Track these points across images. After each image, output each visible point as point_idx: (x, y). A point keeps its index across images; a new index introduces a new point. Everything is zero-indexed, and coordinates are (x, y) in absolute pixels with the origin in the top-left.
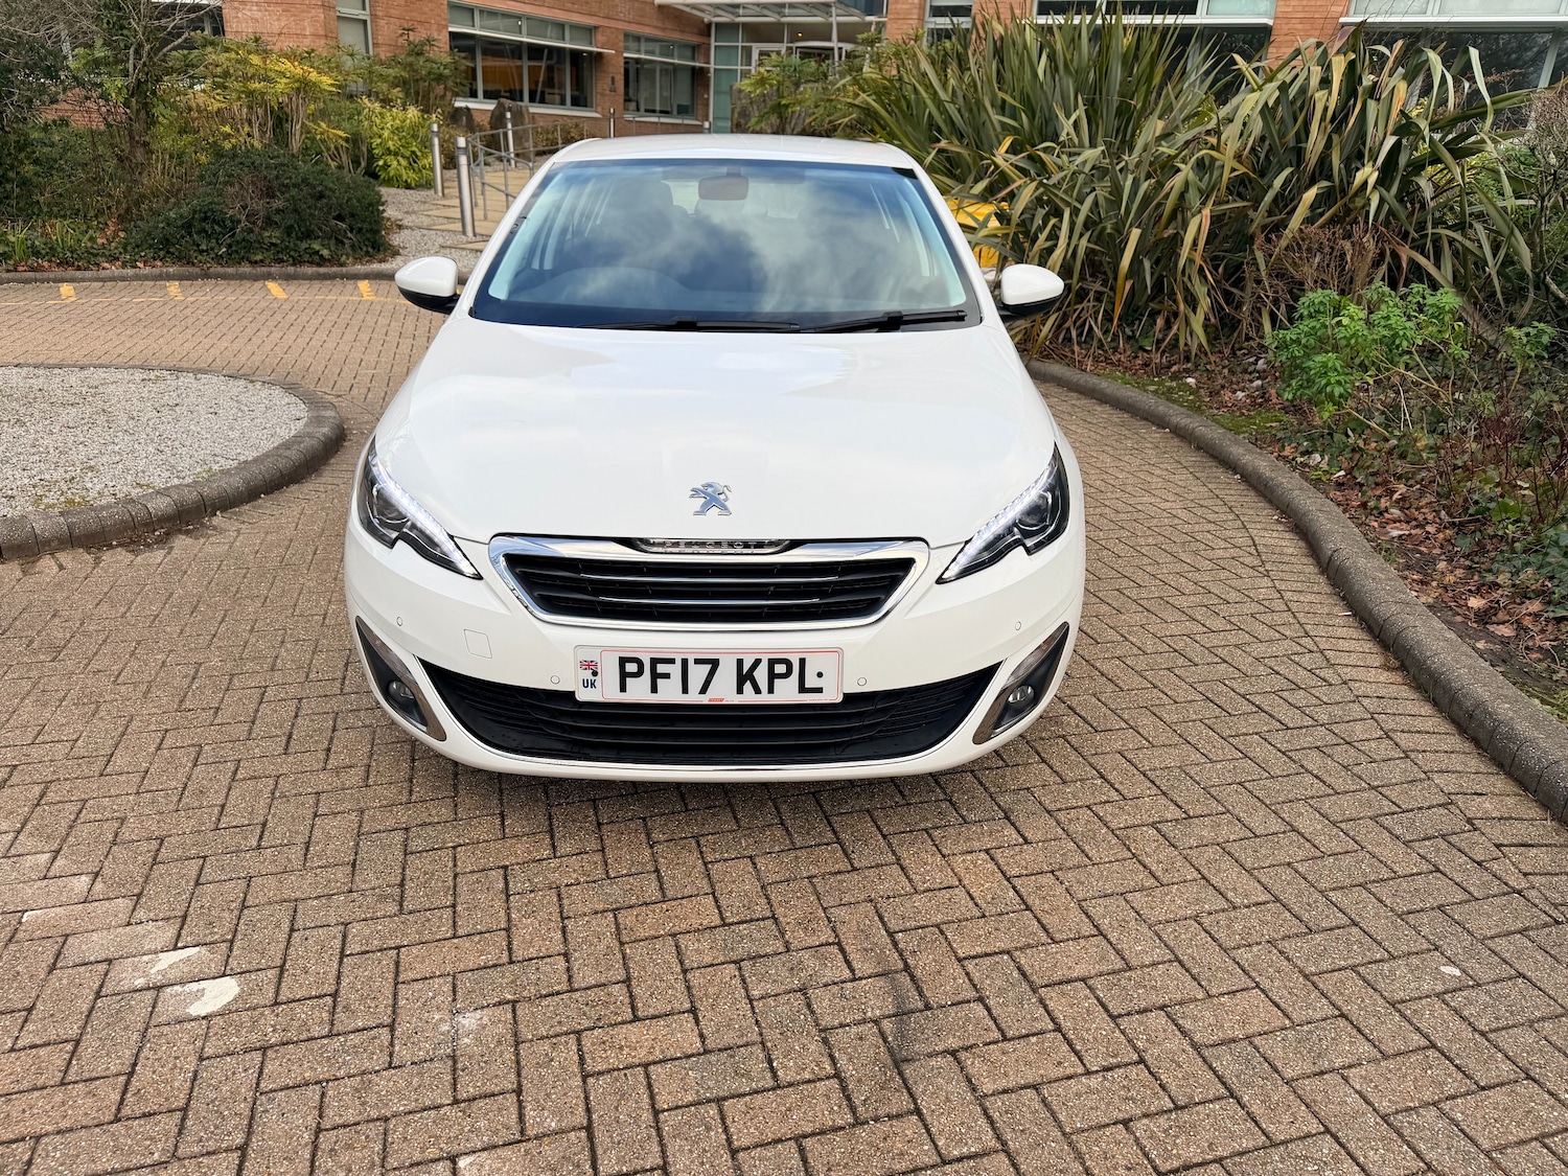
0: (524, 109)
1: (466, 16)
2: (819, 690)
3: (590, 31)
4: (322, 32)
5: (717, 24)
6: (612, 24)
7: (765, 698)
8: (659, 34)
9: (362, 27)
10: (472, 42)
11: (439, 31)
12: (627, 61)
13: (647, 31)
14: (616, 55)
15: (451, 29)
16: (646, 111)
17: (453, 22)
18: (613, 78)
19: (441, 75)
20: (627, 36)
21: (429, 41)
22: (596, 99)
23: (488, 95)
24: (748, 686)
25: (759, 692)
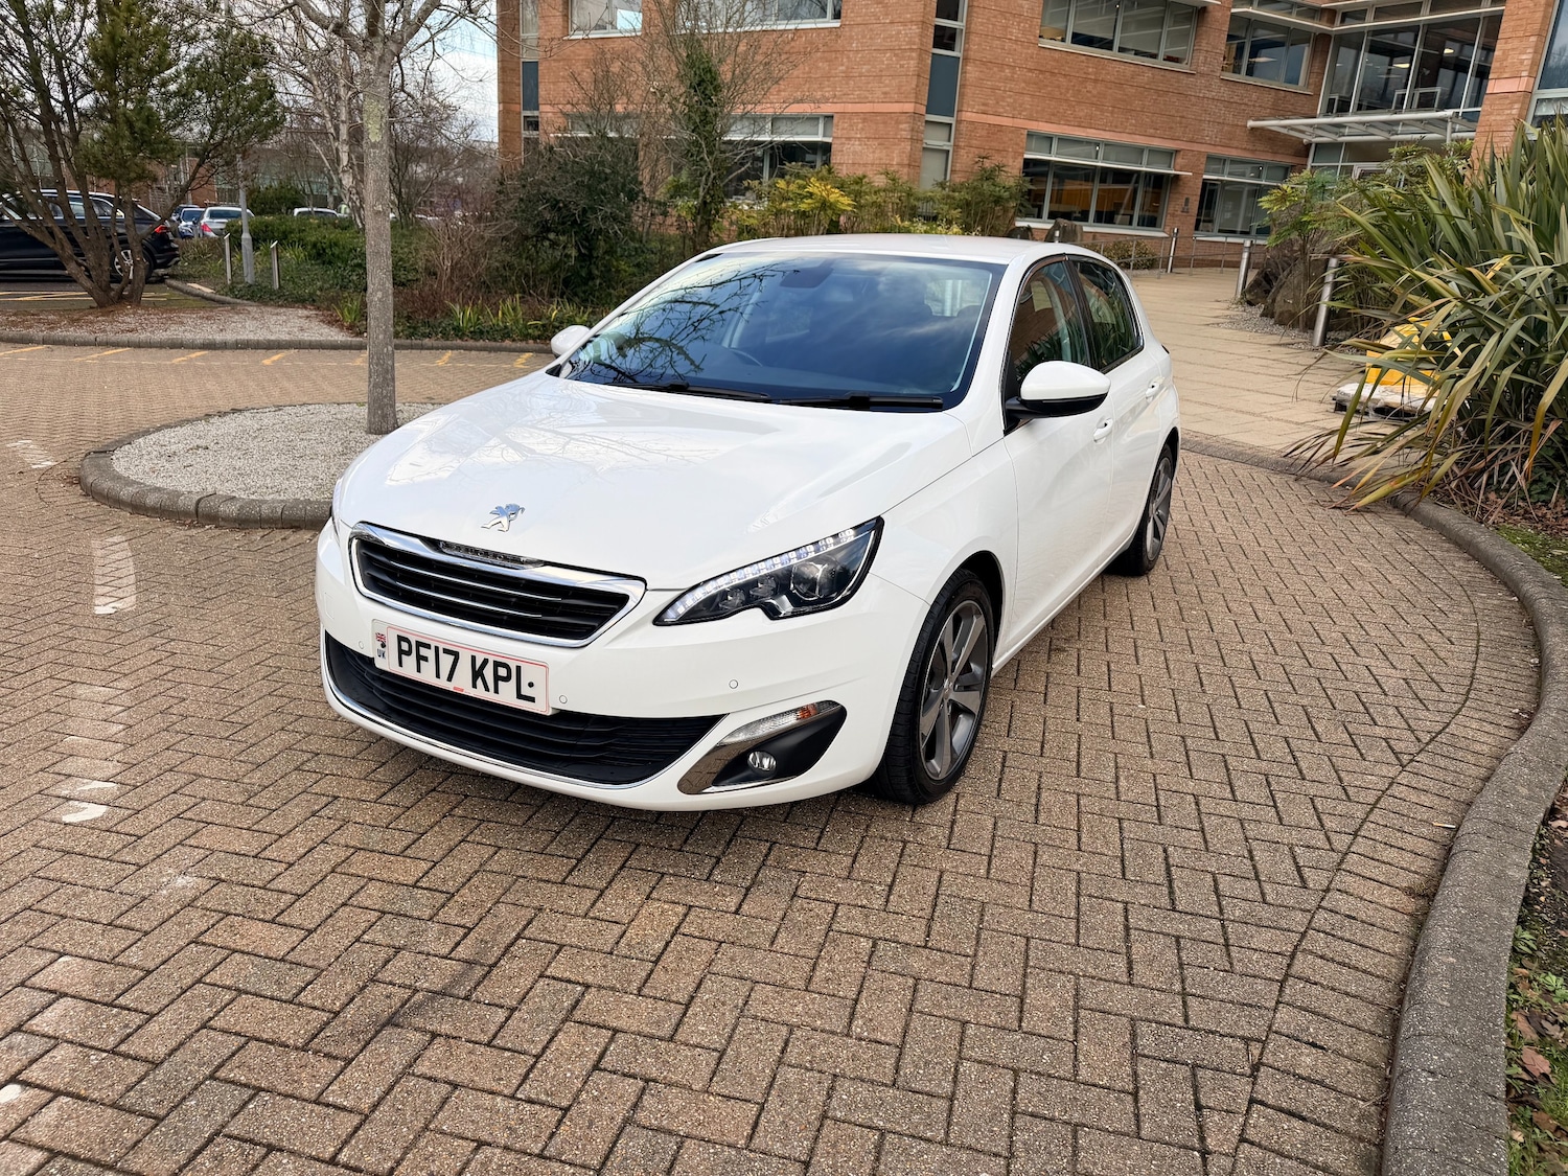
0: (1078, 229)
1: (1046, 144)
2: (532, 700)
3: (1170, 155)
4: (906, 162)
5: (1317, 144)
6: (1196, 147)
7: (490, 697)
8: (1247, 156)
9: (944, 156)
10: (1045, 169)
11: (1015, 158)
12: (1205, 183)
13: (1234, 153)
14: (1192, 175)
15: (1026, 156)
16: (1220, 231)
17: (1029, 150)
18: (1187, 199)
19: (1000, 197)
20: (1211, 158)
21: (999, 168)
22: (1166, 219)
23: (1052, 215)
24: (479, 682)
25: (487, 689)
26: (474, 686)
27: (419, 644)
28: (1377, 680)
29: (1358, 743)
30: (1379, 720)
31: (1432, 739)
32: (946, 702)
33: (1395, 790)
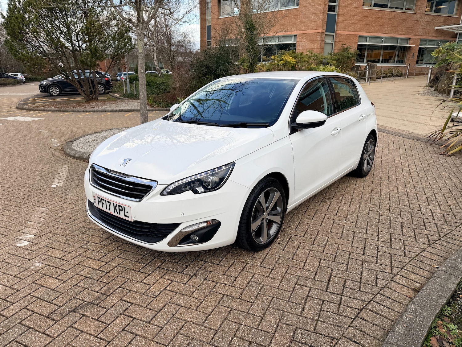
0: (375, 65)
1: (364, 39)
2: (128, 217)
3: (408, 40)
4: (319, 47)
5: (460, 33)
6: (416, 37)
7: (118, 215)
8: (435, 39)
9: (331, 45)
10: (365, 47)
11: (354, 44)
12: (420, 48)
13: (430, 38)
14: (415, 46)
15: (358, 43)
16: (425, 63)
17: (359, 41)
18: (413, 54)
19: (349, 57)
20: (421, 40)
21: (349, 47)
22: (406, 61)
23: (368, 61)
24: (116, 211)
25: (118, 213)
26: (115, 212)
27: (102, 199)
28: (432, 214)
29: (416, 236)
30: (428, 228)
31: (445, 236)
32: (265, 220)
33: (423, 253)
